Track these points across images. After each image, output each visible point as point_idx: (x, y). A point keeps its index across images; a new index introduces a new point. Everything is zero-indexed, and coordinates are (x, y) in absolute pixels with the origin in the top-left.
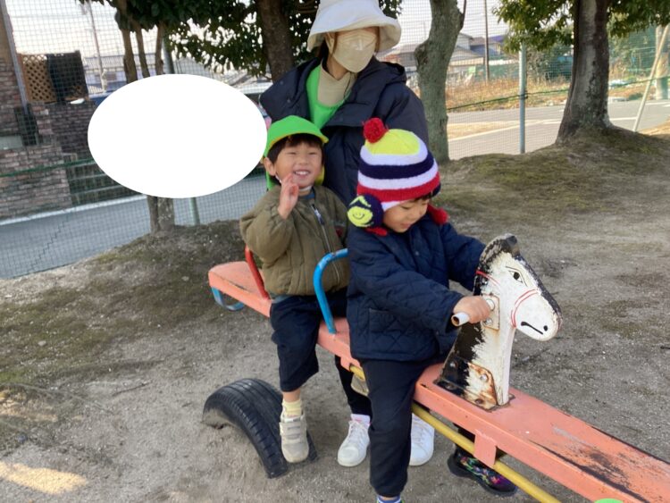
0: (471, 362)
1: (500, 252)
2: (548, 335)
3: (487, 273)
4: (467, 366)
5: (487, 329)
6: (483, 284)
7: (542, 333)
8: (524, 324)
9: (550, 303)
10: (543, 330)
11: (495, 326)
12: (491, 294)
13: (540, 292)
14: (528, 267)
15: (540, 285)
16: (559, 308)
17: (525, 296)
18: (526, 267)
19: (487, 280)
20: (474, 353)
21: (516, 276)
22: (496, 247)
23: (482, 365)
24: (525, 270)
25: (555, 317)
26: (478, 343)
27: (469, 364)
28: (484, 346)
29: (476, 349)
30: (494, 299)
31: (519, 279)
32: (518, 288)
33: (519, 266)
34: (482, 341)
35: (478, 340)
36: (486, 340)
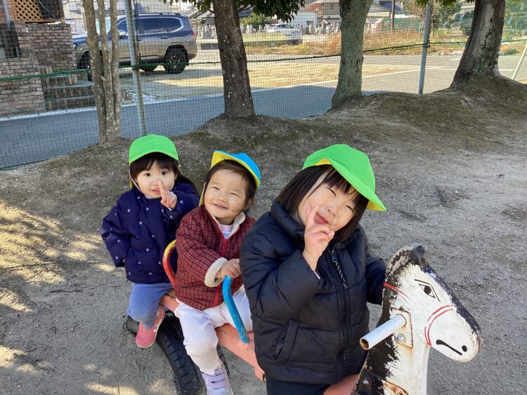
0: (385, 380)
1: (407, 264)
2: (467, 357)
3: (396, 286)
4: (382, 384)
5: (399, 346)
6: (392, 298)
7: (461, 354)
8: (439, 342)
9: (468, 320)
10: (461, 351)
11: (409, 344)
12: (401, 309)
13: (455, 309)
14: (440, 280)
15: (454, 300)
16: (477, 325)
17: (438, 312)
18: (436, 280)
19: (395, 293)
20: (388, 370)
21: (427, 290)
22: (402, 259)
23: (397, 384)
24: (436, 283)
25: (475, 336)
26: (391, 360)
27: (384, 382)
28: (397, 363)
29: (389, 366)
30: (404, 314)
31: (431, 294)
32: (430, 304)
33: (429, 279)
34: (396, 358)
35: (390, 357)
36: (399, 357)
